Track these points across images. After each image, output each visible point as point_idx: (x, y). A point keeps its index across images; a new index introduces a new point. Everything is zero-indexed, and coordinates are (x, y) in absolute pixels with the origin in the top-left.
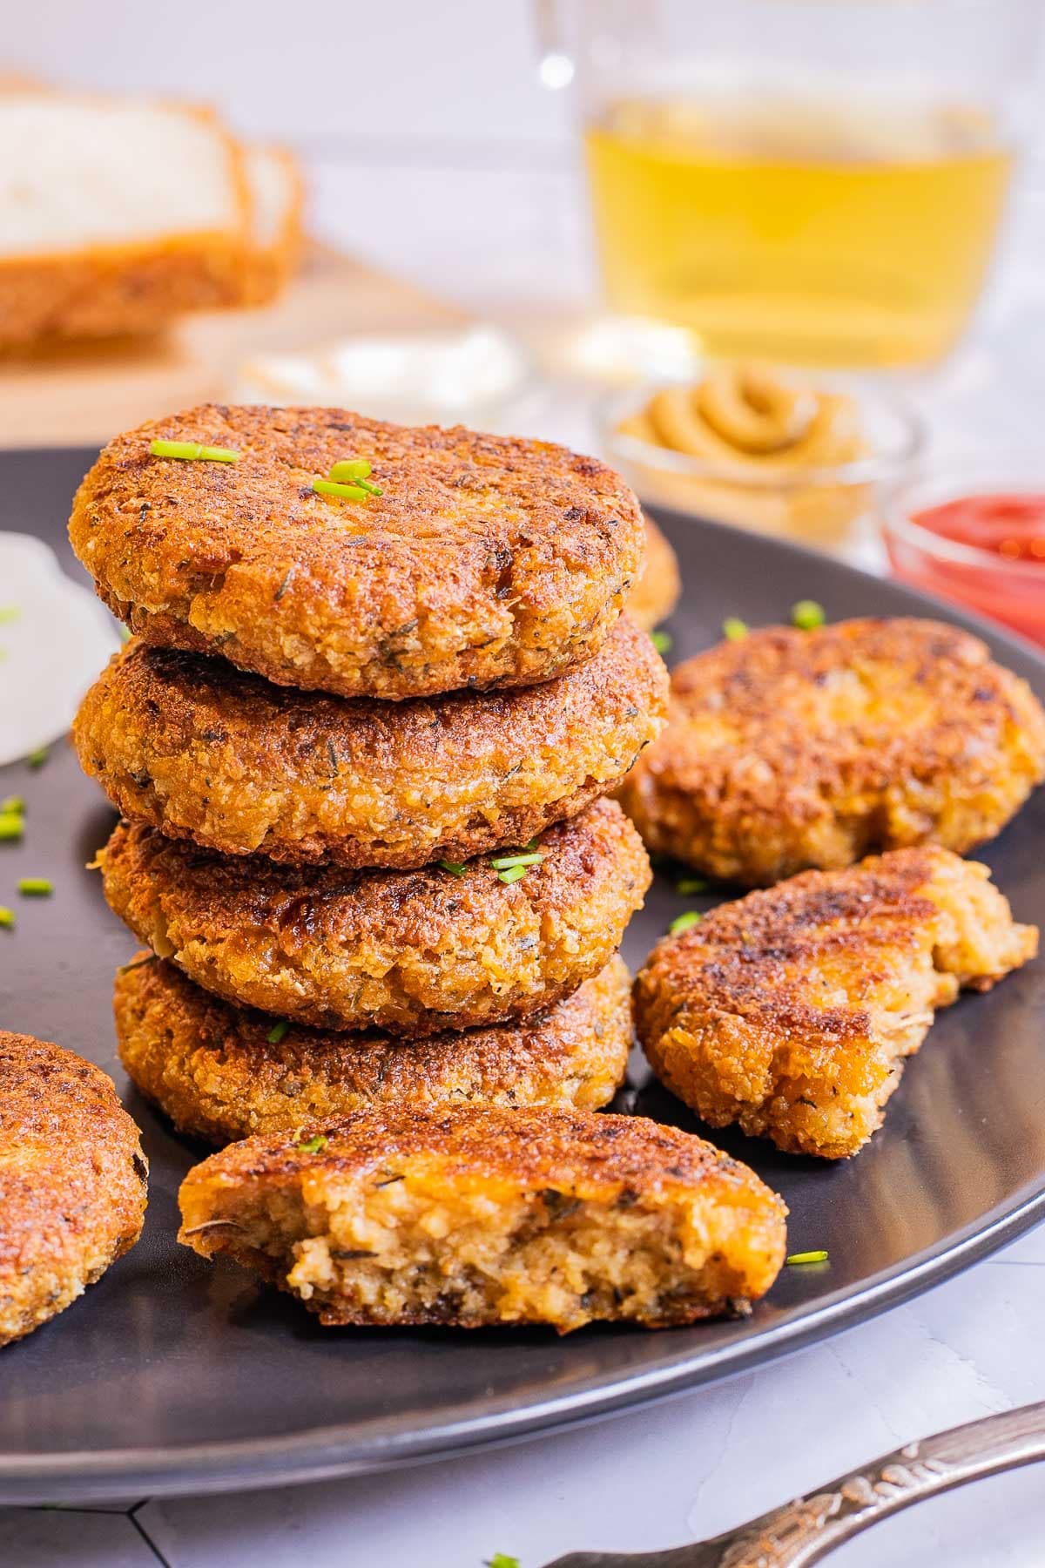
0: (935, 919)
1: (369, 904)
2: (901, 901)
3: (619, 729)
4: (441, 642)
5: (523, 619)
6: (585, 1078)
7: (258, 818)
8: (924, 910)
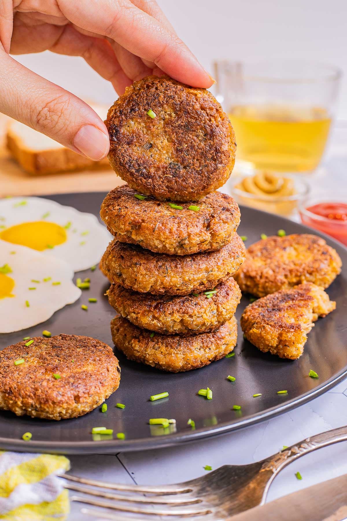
0: (313, 301)
1: (176, 304)
2: (305, 296)
3: (235, 260)
4: (194, 242)
5: (213, 235)
6: (227, 345)
7: (149, 284)
8: (310, 298)
